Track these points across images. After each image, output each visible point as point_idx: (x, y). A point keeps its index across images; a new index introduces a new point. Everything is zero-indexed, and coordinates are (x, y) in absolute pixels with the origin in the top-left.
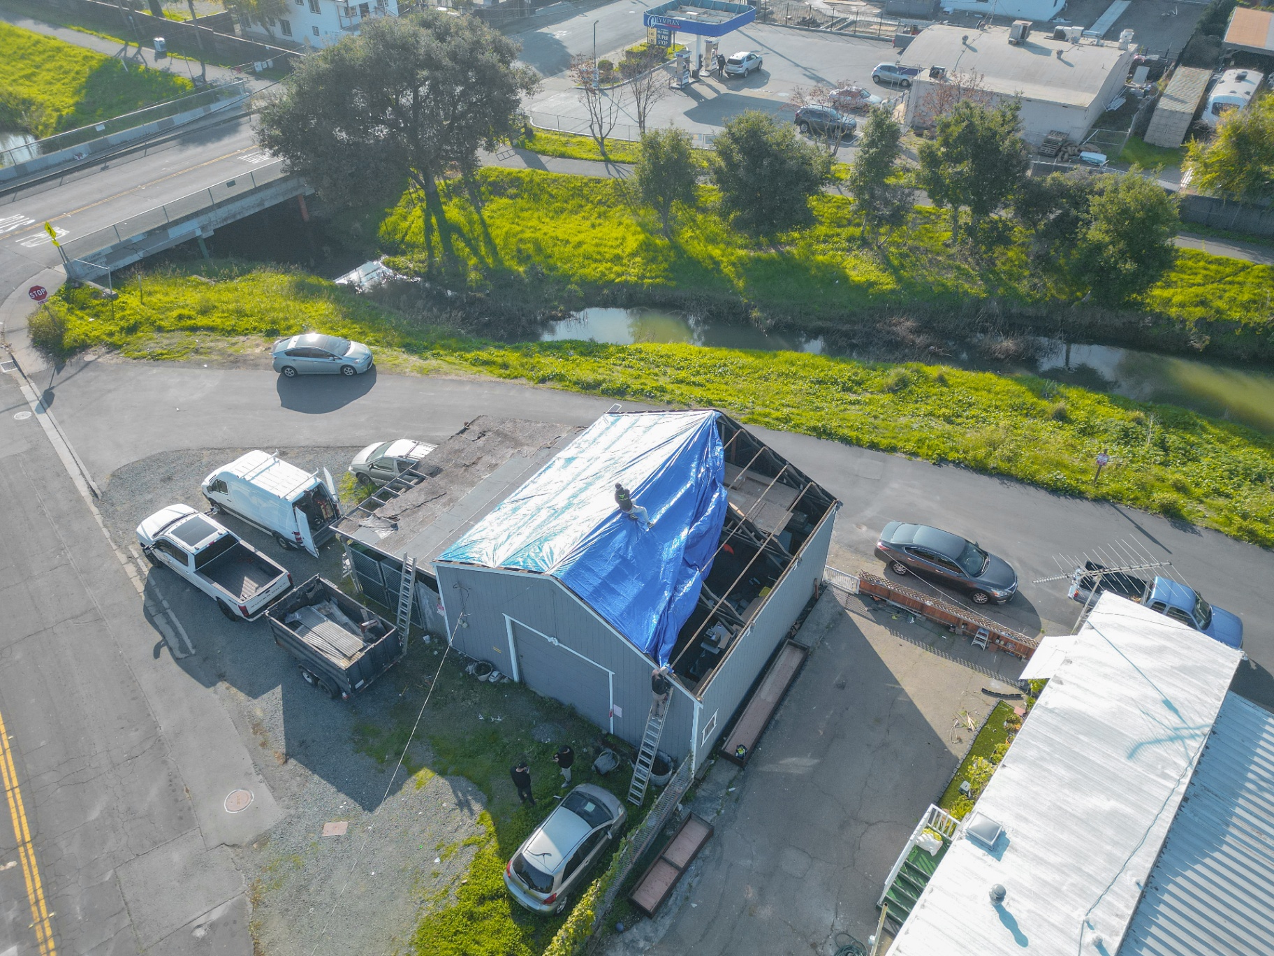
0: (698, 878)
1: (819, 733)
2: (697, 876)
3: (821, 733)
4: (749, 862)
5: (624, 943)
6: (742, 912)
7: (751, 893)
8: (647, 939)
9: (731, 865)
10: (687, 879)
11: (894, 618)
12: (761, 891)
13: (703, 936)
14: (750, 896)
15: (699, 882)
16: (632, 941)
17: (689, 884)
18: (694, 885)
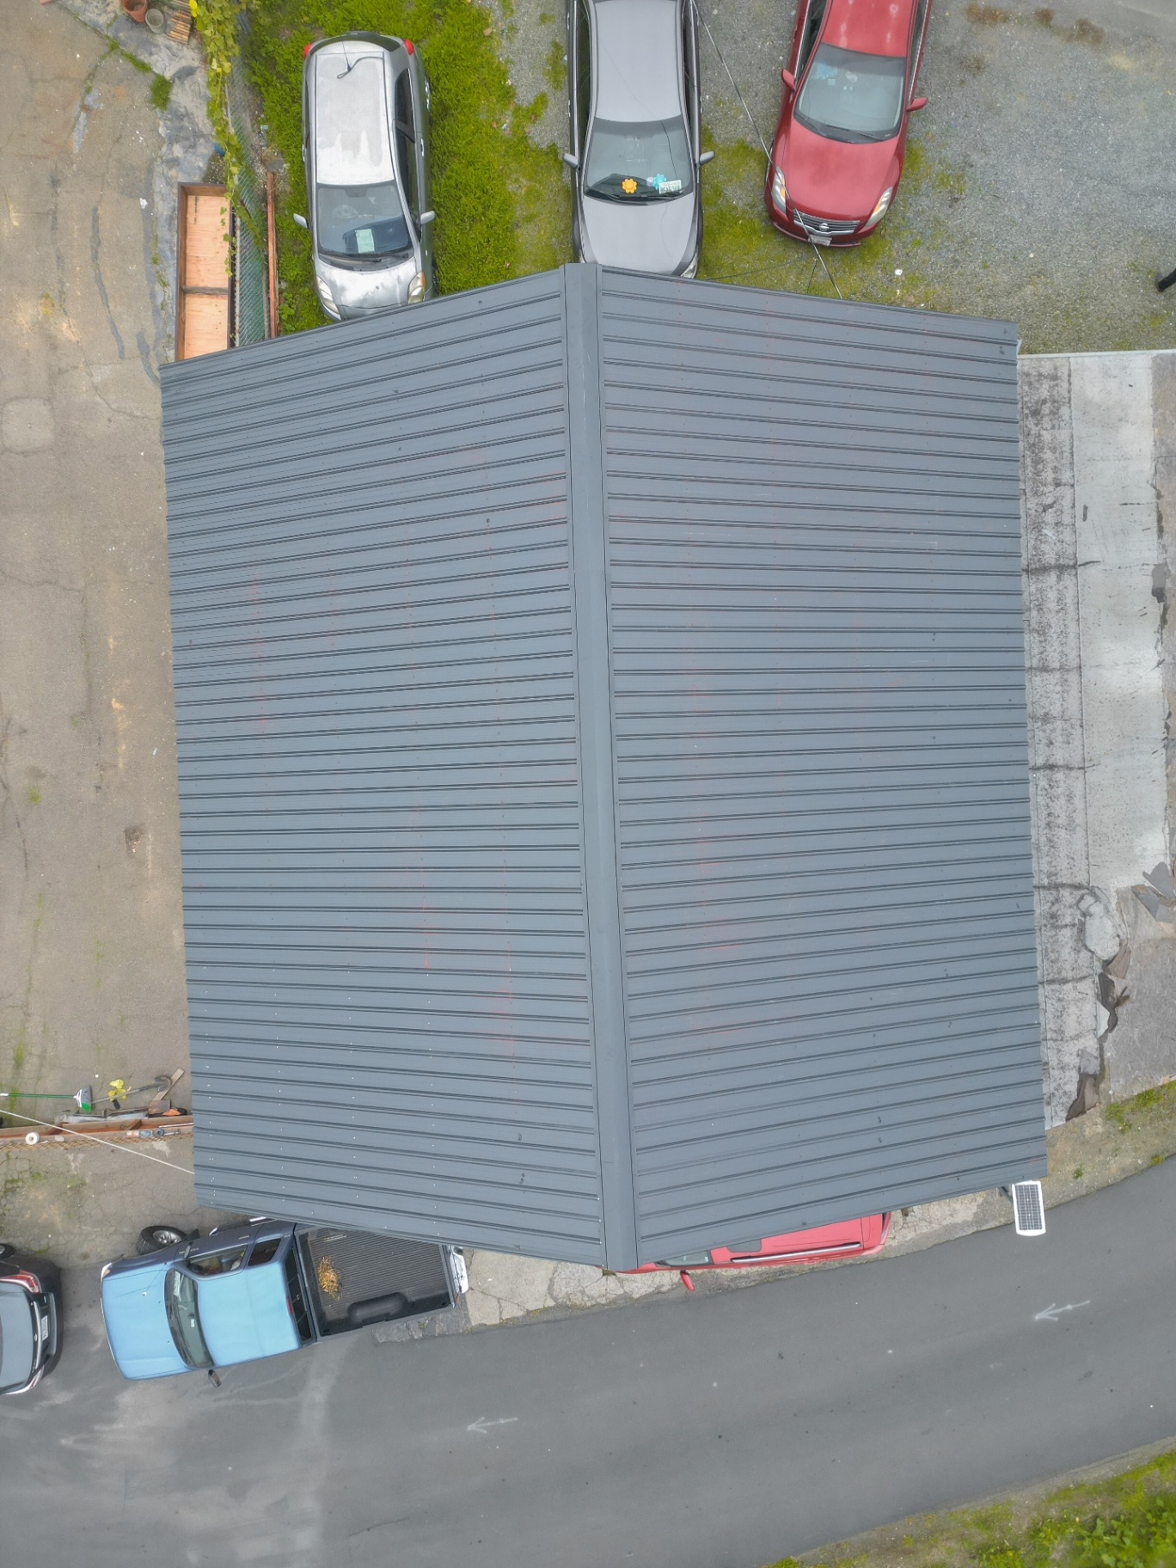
0: (159, 301)
1: (121, 700)
2: (163, 306)
3: (116, 705)
4: (97, 379)
5: (203, 136)
6: (61, 292)
7: (66, 330)
8: (174, 162)
9: (122, 355)
10: (172, 290)
11: (116, 1084)
12: (52, 344)
13: (96, 219)
14: (65, 325)
15: (153, 296)
16: (193, 146)
17: (165, 284)
18: (158, 287)
